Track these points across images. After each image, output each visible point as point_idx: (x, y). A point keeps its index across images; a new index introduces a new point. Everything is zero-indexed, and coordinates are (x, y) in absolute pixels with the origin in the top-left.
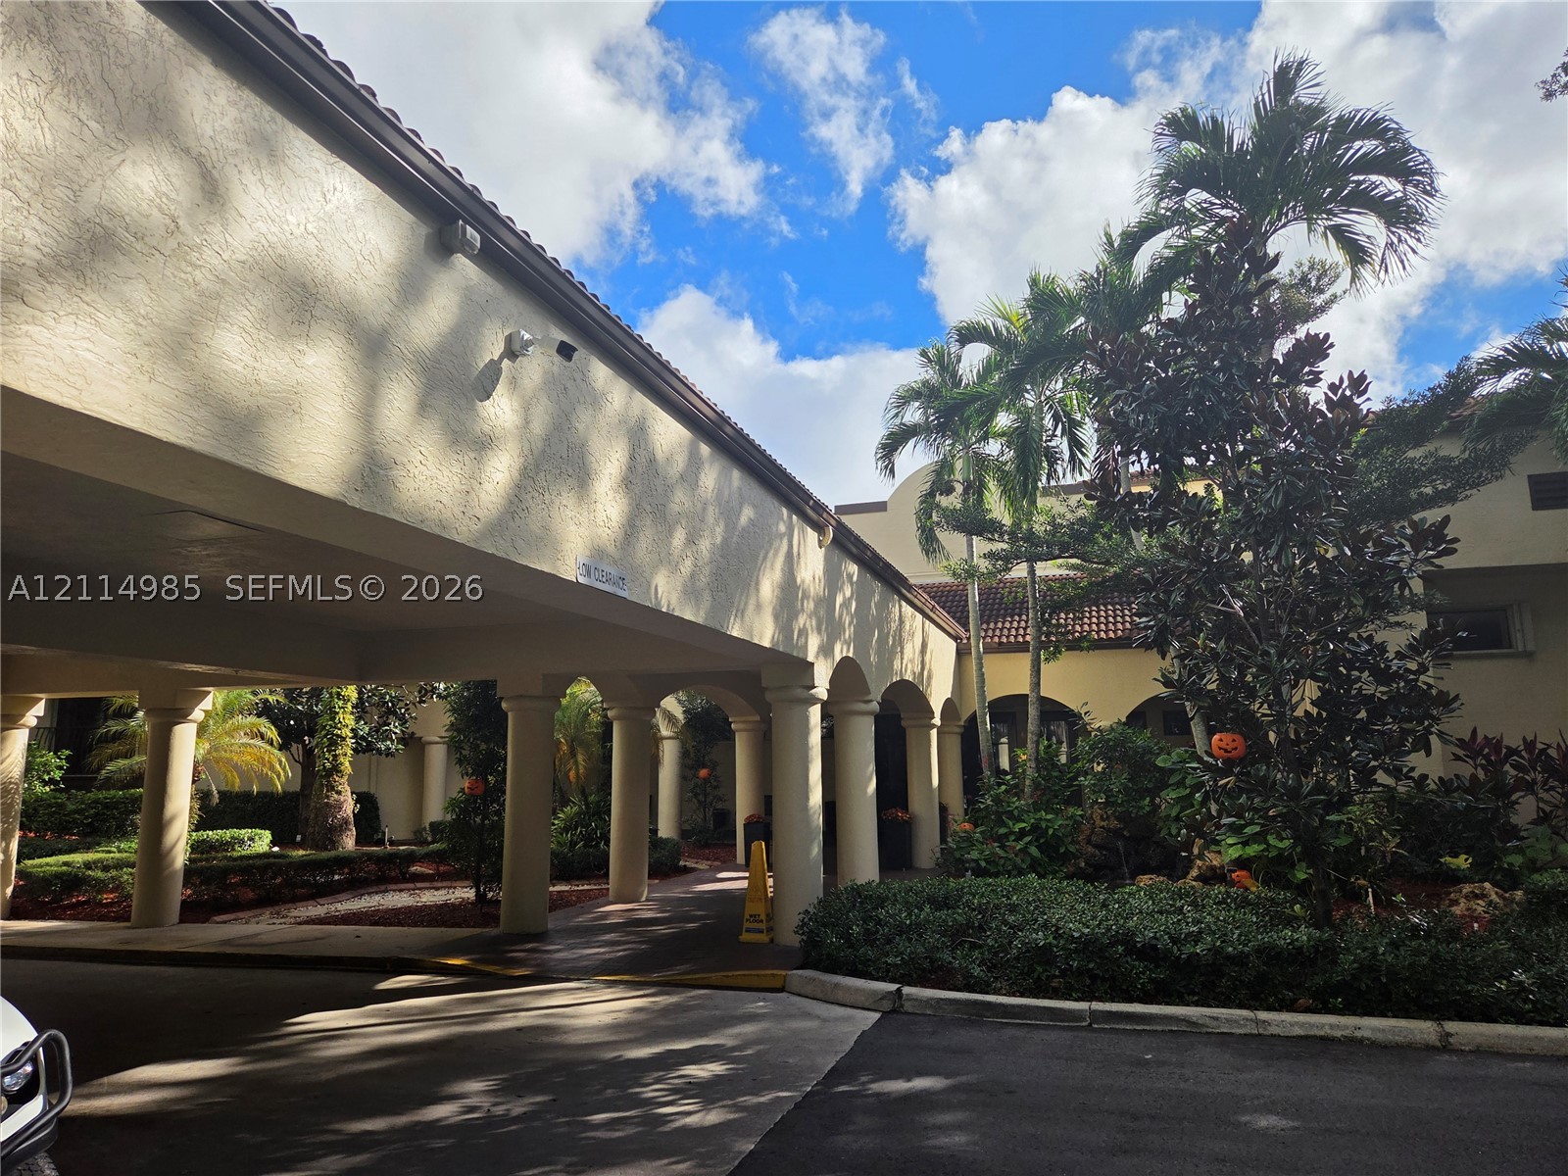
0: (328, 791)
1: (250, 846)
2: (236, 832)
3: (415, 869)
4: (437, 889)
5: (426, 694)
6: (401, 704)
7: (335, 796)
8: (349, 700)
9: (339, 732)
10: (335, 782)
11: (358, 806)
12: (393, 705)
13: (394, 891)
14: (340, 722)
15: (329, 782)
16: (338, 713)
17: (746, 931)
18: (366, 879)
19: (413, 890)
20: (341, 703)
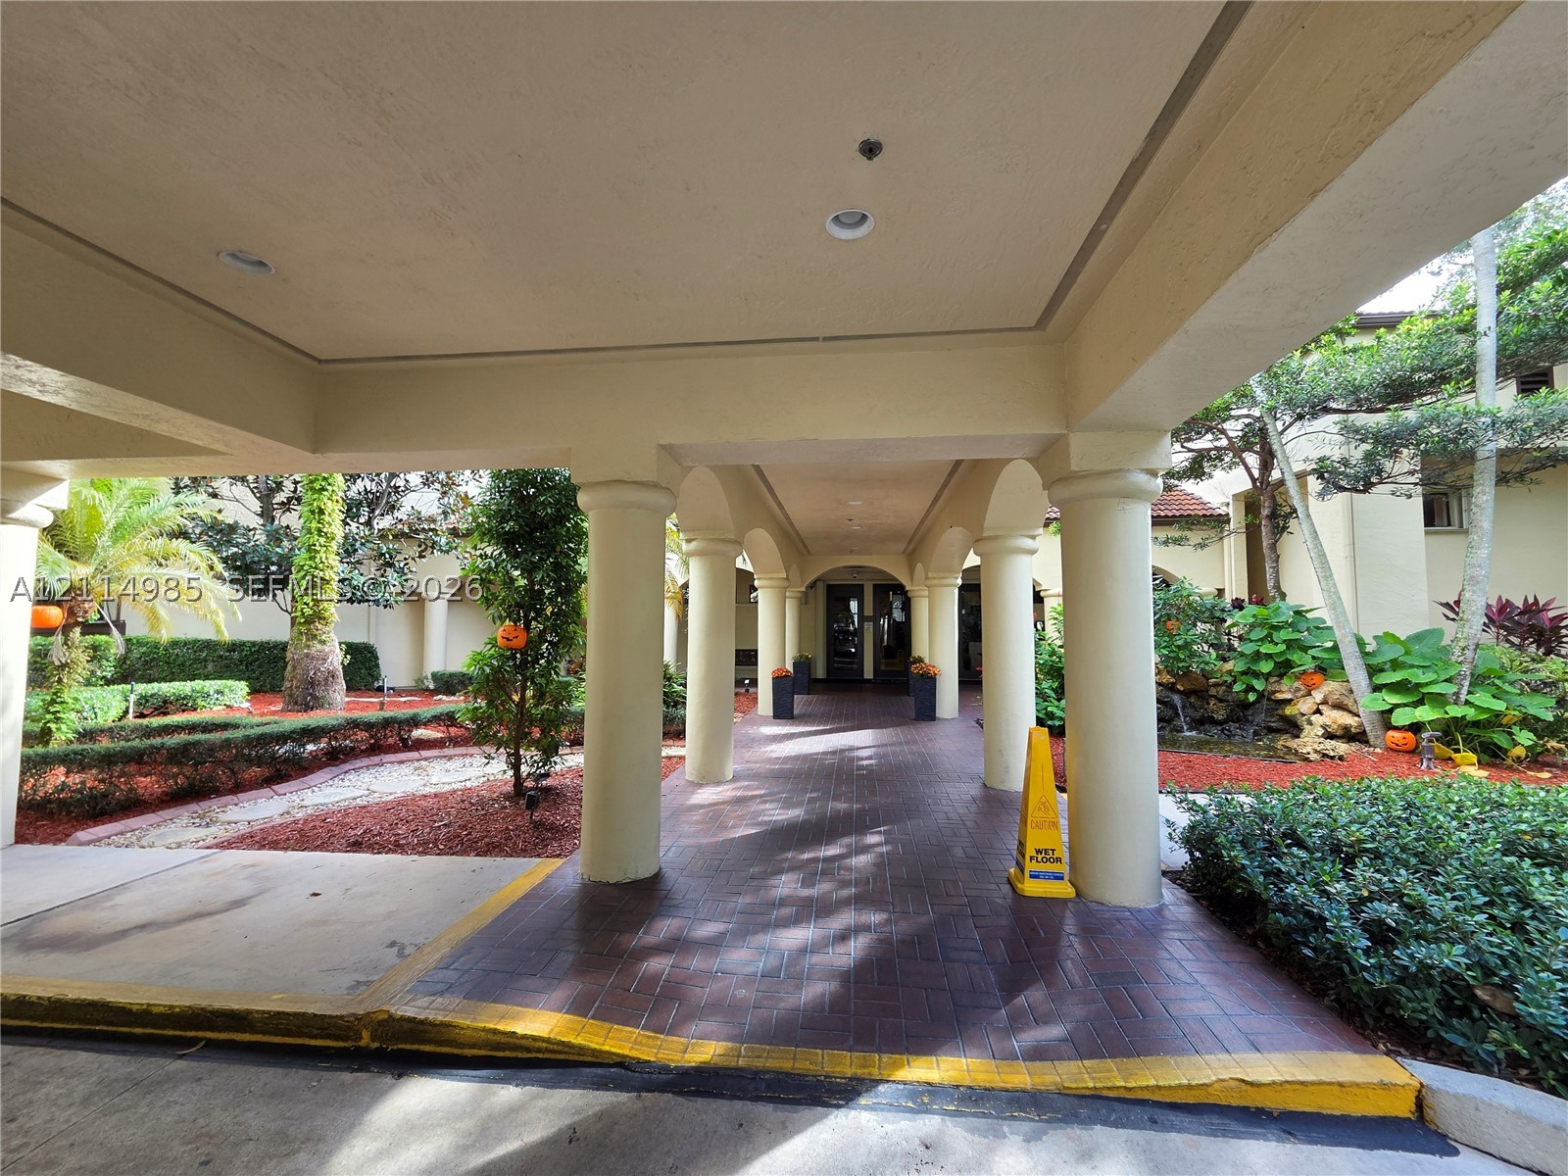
0: (308, 640)
1: (217, 699)
2: (198, 684)
3: (419, 733)
4: (450, 758)
5: (426, 549)
6: (399, 557)
7: (319, 646)
8: (333, 539)
9: (321, 573)
10: (317, 630)
11: (349, 657)
12: (391, 557)
13: (392, 763)
14: (322, 562)
15: (309, 630)
16: (318, 552)
17: (1031, 876)
18: (353, 749)
19: (418, 760)
20: (322, 540)
